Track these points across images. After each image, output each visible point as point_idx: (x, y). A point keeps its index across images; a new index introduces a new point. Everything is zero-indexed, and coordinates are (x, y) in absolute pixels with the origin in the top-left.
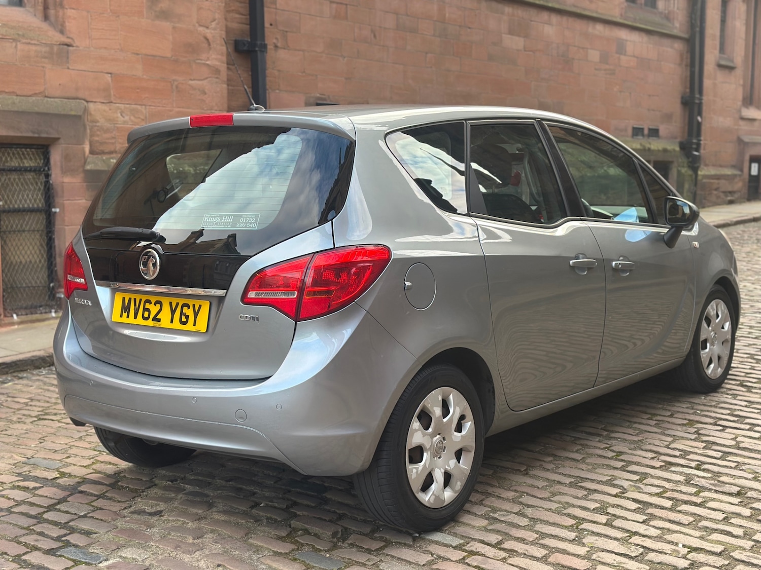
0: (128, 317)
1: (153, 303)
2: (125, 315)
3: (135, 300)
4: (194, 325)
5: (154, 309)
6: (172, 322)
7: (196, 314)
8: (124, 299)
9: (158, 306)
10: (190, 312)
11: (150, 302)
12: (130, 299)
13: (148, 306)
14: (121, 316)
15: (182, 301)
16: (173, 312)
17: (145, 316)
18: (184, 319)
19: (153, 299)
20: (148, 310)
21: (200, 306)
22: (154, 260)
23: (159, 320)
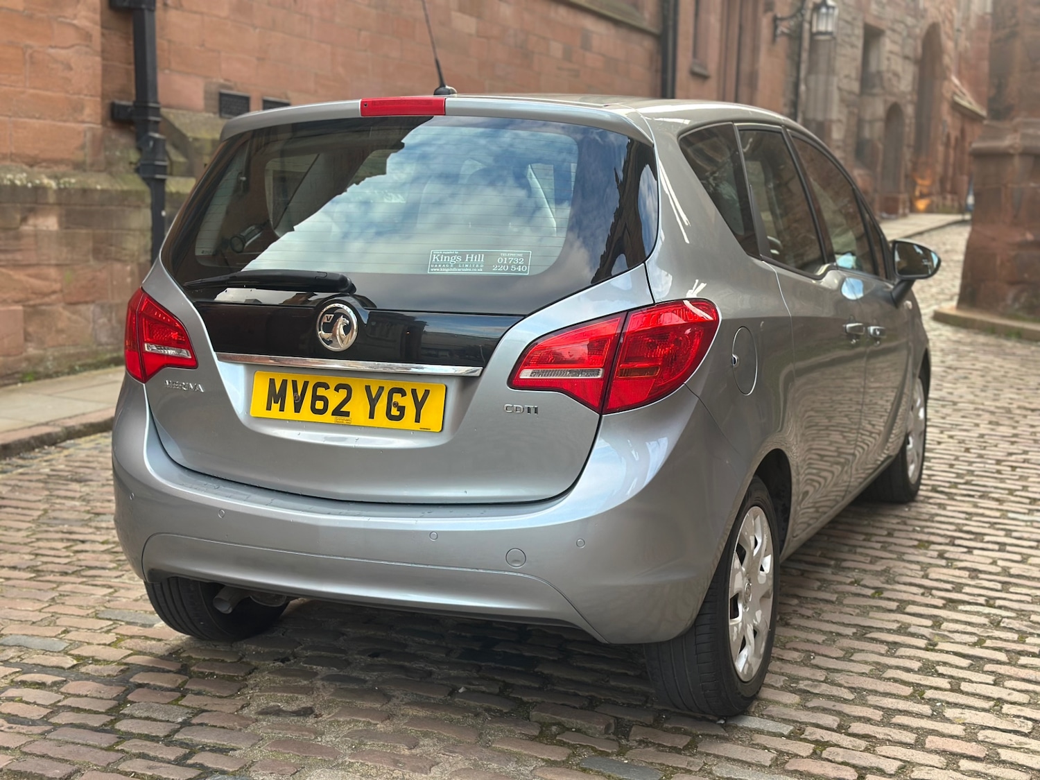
0: (282, 409)
1: (332, 387)
2: (276, 407)
3: (295, 383)
4: (417, 420)
5: (335, 399)
6: (372, 416)
7: (419, 405)
8: (272, 382)
9: (343, 394)
10: (408, 402)
11: (326, 387)
12: (284, 383)
13: (321, 392)
14: (269, 408)
15: (388, 385)
16: (373, 402)
17: (317, 407)
18: (395, 412)
19: (333, 382)
20: (325, 400)
21: (427, 392)
22: (348, 322)
23: (347, 414)
